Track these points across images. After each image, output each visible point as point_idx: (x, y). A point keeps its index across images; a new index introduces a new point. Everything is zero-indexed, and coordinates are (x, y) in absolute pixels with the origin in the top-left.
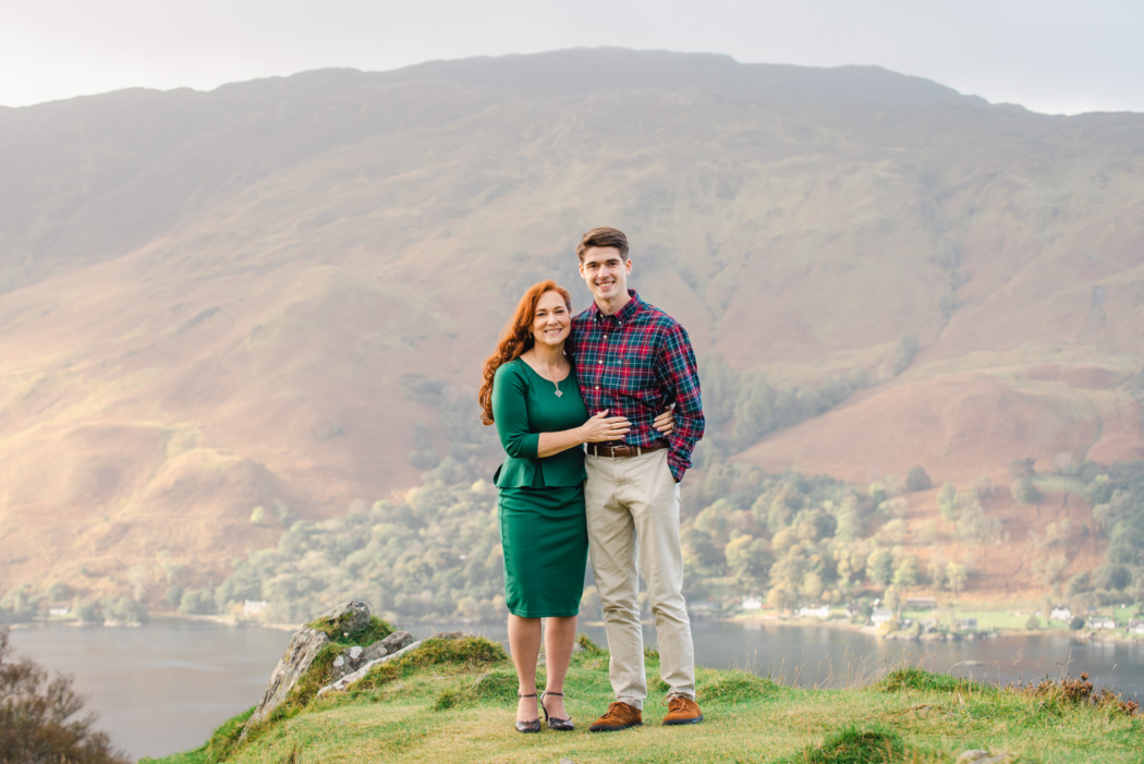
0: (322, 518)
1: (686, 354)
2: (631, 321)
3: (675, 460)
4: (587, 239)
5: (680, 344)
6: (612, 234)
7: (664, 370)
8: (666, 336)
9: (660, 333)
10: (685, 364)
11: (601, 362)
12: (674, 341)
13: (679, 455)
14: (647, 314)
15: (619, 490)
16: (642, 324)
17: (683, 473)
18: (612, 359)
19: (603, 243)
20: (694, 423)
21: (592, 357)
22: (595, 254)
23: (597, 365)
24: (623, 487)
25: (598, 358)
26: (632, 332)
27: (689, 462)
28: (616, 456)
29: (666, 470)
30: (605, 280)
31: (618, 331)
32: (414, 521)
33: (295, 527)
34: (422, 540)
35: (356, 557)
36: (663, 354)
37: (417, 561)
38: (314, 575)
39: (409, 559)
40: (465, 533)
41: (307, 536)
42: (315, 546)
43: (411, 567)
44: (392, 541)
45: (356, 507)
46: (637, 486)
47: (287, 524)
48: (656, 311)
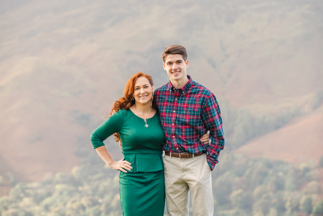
0: (30, 181)
1: (216, 108)
2: (189, 92)
3: (210, 159)
4: (166, 50)
5: (214, 103)
6: (179, 48)
7: (205, 116)
8: (207, 99)
9: (204, 98)
10: (216, 113)
11: (174, 112)
12: (211, 102)
13: (213, 157)
14: (197, 88)
15: (183, 174)
16: (195, 93)
17: (214, 166)
18: (180, 110)
19: (175, 52)
20: (220, 142)
21: (170, 109)
22: (171, 58)
23: (173, 113)
24: (185, 173)
25: (173, 109)
26: (190, 97)
27: (217, 161)
28: (181, 157)
29: (206, 164)
30: (176, 70)
31: (183, 97)
32: (76, 183)
33: (18, 186)
34: (80, 192)
35: (47, 201)
36: (205, 108)
37: (78, 203)
38: (27, 210)
39: (74, 202)
40: (101, 188)
41: (23, 190)
42: (27, 195)
43: (75, 206)
44: (65, 193)
45: (47, 176)
46: (192, 173)
47: (13, 185)
48: (201, 86)
